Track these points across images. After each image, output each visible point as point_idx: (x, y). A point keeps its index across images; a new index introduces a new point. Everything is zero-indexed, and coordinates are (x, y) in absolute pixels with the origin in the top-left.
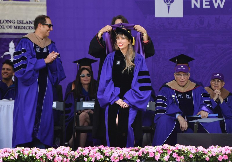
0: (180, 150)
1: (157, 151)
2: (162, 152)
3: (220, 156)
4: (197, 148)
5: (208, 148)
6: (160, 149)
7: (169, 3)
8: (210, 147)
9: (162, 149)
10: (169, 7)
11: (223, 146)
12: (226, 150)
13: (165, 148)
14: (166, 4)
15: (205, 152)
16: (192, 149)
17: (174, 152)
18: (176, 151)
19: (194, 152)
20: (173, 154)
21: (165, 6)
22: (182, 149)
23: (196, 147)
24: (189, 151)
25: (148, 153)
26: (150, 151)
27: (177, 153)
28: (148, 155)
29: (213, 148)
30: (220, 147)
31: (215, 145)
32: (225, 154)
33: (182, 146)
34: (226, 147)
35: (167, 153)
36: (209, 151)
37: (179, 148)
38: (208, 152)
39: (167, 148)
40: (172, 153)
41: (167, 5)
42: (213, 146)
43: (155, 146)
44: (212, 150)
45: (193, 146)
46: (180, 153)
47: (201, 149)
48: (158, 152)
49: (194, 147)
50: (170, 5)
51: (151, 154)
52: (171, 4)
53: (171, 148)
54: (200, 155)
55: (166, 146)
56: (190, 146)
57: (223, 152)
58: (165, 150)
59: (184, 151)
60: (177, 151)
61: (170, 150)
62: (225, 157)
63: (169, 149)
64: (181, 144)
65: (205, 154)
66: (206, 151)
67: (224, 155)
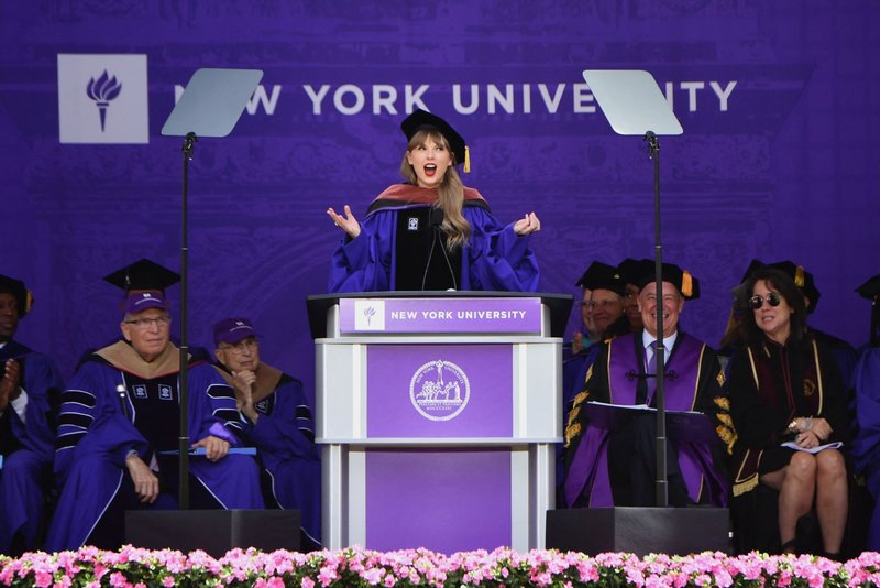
0: (133, 564)
1: (60, 568)
2: (75, 570)
3: (259, 580)
4: (188, 558)
5: (224, 556)
6: (70, 562)
7: (103, 101)
8: (228, 553)
9: (78, 562)
10: (103, 113)
11: (268, 551)
12: (279, 563)
13: (87, 558)
14: (93, 102)
15: (213, 570)
16: (170, 560)
17: (116, 571)
18: (121, 567)
19: (176, 571)
20: (112, 576)
21: (92, 107)
22: (139, 560)
23: (185, 553)
24: (162, 568)
25: (31, 574)
26: (37, 570)
27: (124, 572)
28: (33, 583)
29: (236, 555)
30: (261, 554)
31: (245, 548)
32: (276, 574)
33: (141, 551)
34: (277, 552)
35: (92, 574)
36: (224, 566)
37: (131, 559)
38: (222, 569)
39: (94, 557)
40: (108, 574)
41: (99, 104)
42: (239, 550)
43: (55, 554)
44: (236, 563)
45: (174, 549)
46: (133, 573)
47: (199, 559)
48: (63, 570)
49: (178, 553)
50: (107, 104)
51: (43, 580)
52: (111, 102)
53: (108, 556)
54: (196, 579)
55: (89, 552)
56: (165, 551)
57: (269, 569)
58: (87, 564)
59: (145, 568)
60: (126, 567)
61: (101, 564)
62: (276, 583)
63: (99, 560)
64: (137, 547)
65: (212, 575)
66: (216, 565)
67: (273, 578)
